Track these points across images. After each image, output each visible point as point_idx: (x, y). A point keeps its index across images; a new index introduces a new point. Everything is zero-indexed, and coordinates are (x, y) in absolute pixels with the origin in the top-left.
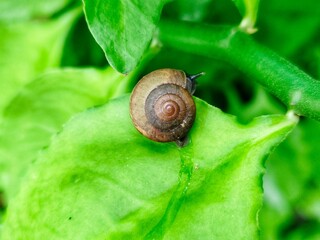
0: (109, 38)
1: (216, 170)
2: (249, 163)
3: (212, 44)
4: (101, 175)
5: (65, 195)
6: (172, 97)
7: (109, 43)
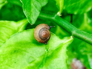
0: (28, 14)
1: (55, 50)
2: (64, 48)
3: (50, 18)
4: (23, 51)
5: (13, 56)
6: (45, 31)
7: (28, 16)
